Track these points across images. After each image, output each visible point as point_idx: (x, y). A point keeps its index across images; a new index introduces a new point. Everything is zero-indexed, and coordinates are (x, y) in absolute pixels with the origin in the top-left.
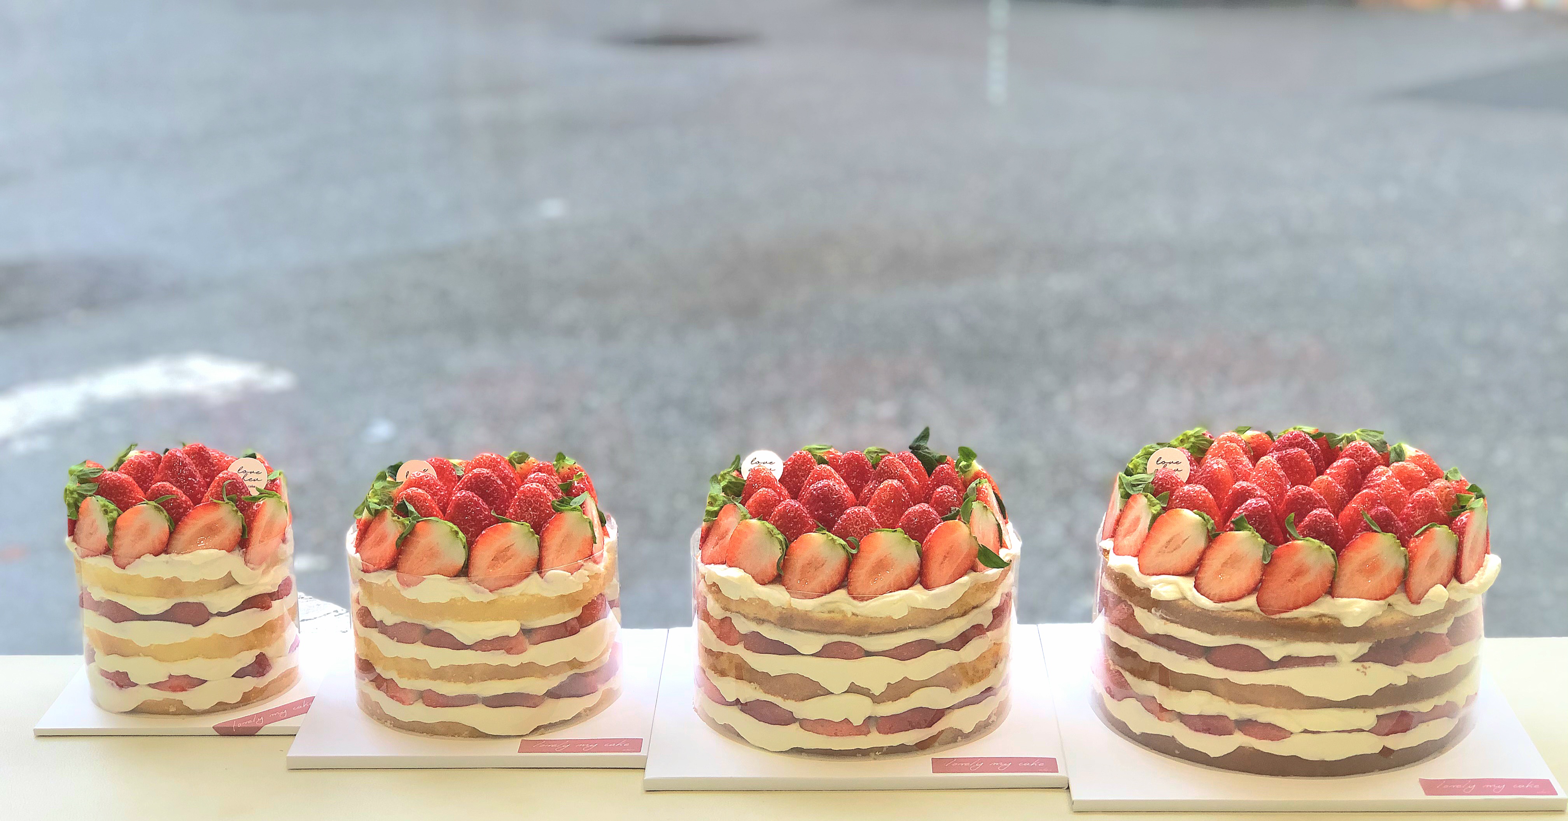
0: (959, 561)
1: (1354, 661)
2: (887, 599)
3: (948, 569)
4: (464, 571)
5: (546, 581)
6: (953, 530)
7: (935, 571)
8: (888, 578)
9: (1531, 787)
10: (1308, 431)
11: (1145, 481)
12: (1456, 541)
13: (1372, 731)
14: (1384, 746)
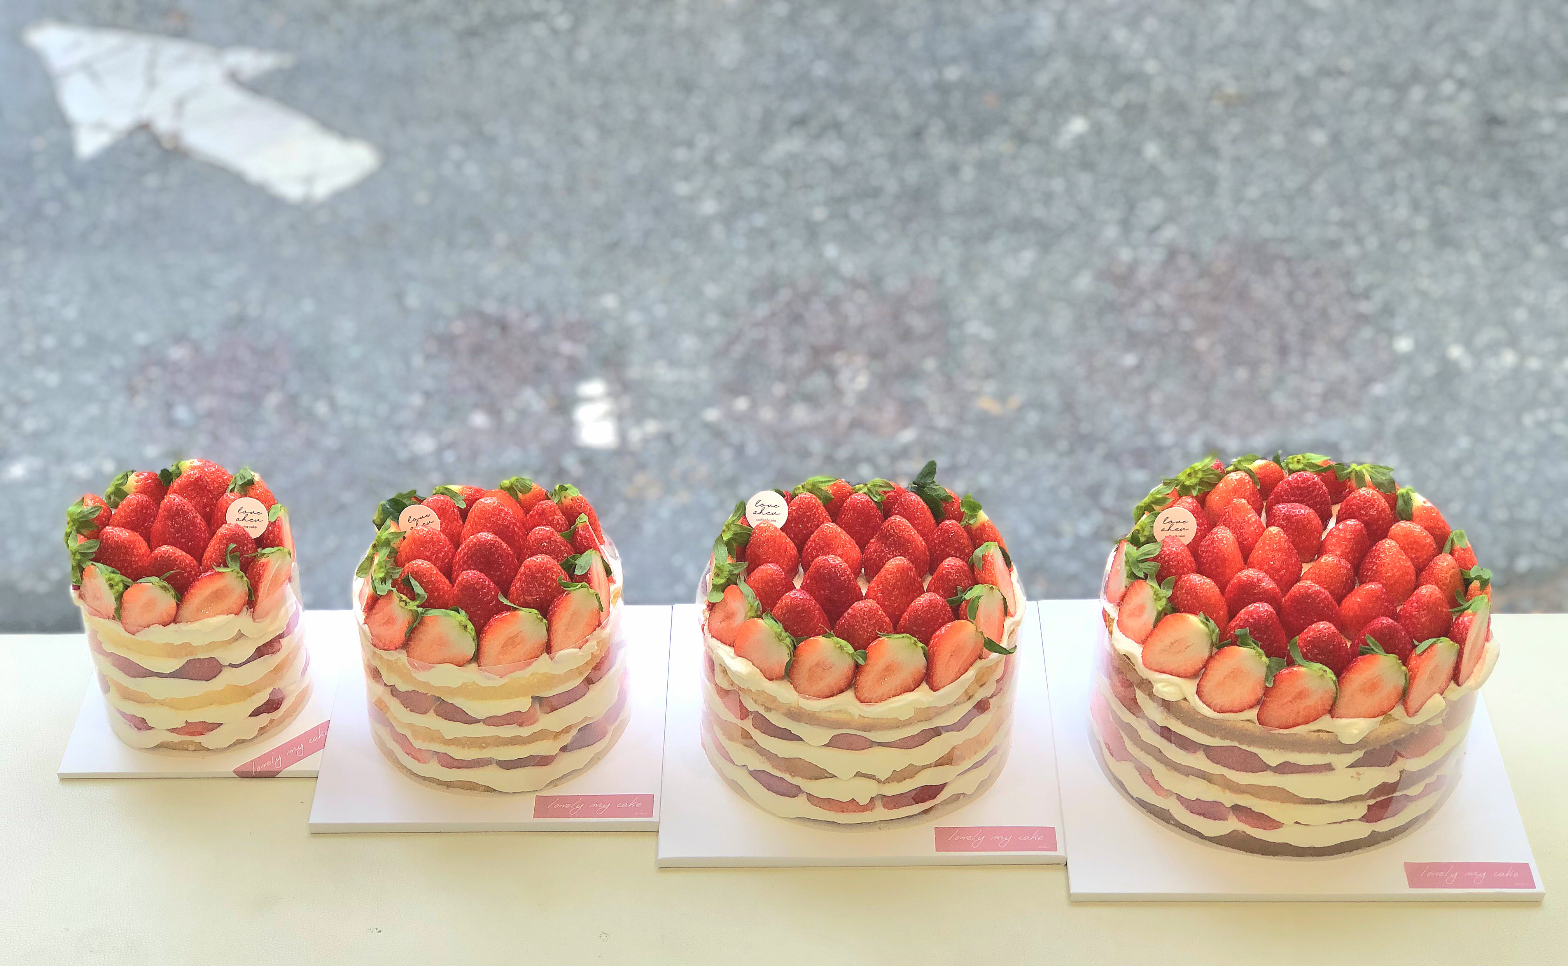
0: (965, 657)
1: (1349, 768)
2: (892, 705)
3: (955, 665)
4: (475, 660)
5: (555, 662)
6: (958, 629)
7: (941, 670)
8: (894, 681)
9: (1511, 876)
10: (1317, 462)
11: (1152, 554)
12: (1458, 649)
13: (1362, 819)
14: (1373, 831)
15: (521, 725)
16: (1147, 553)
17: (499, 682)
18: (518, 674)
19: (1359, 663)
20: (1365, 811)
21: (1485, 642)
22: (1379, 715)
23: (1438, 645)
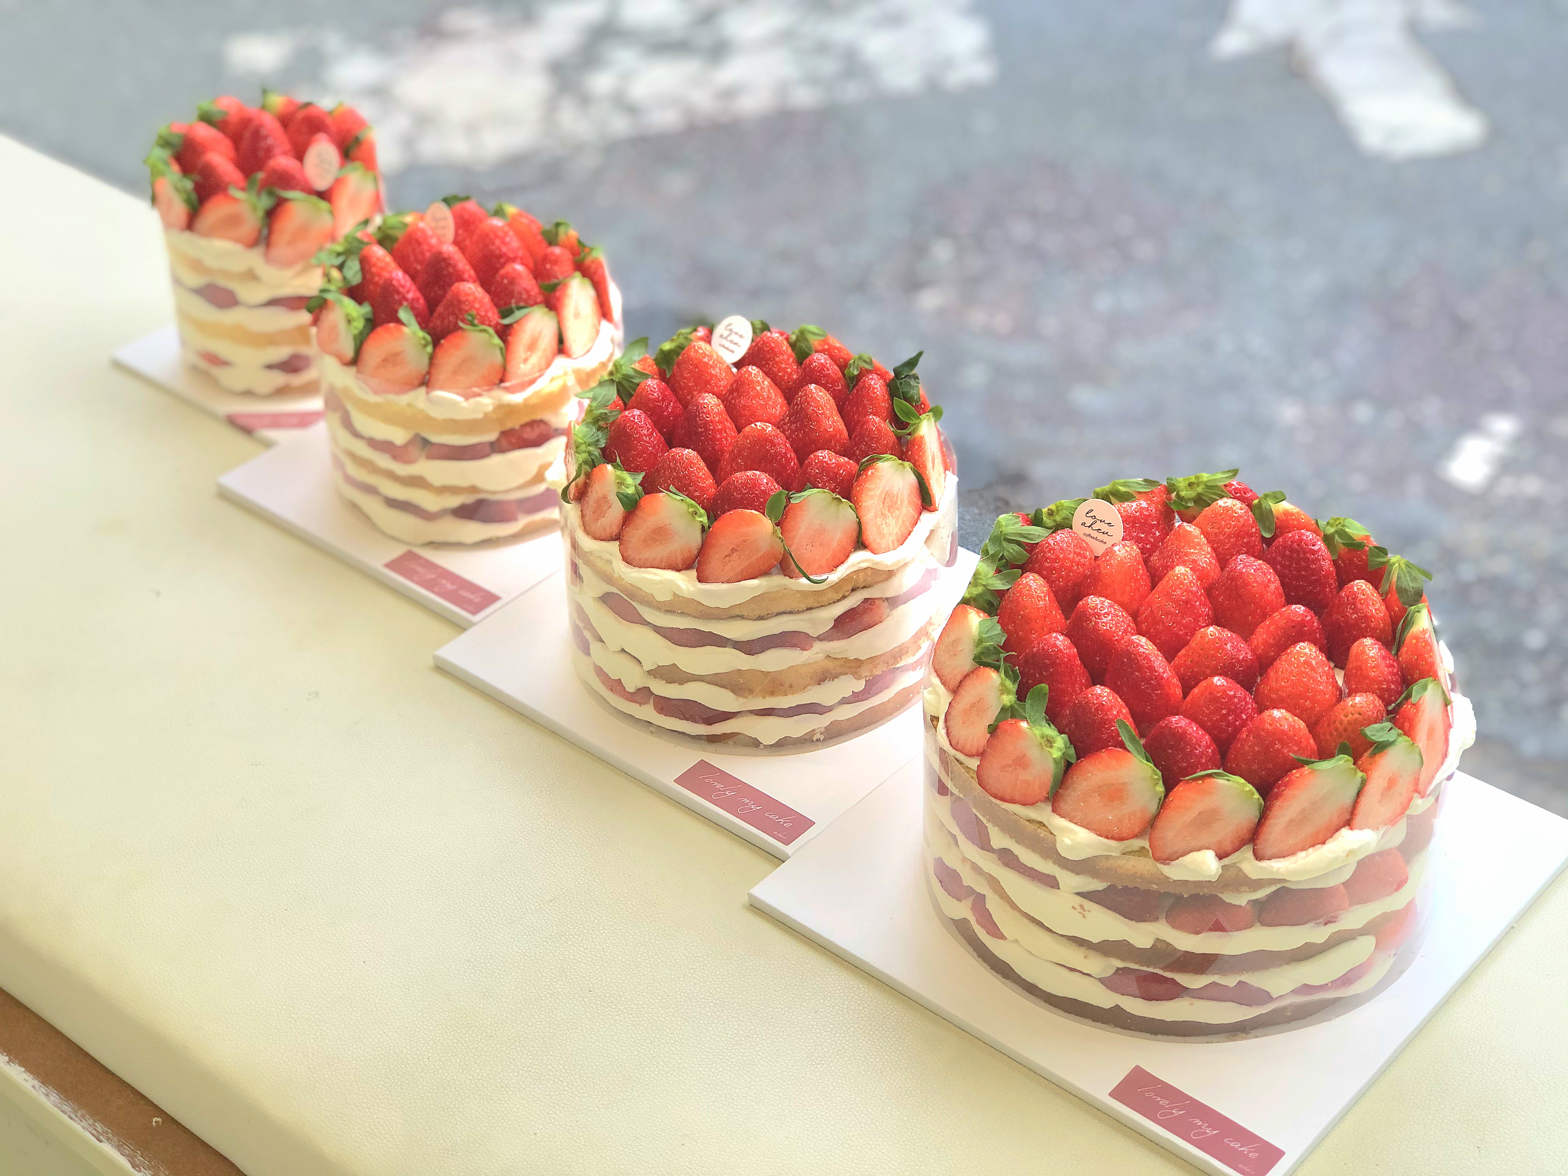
0: (753, 559)
1: (1078, 894)
2: (647, 576)
3: (737, 564)
4: (355, 361)
6: (752, 521)
7: (715, 561)
8: (660, 551)
9: (1245, 1153)
10: (1353, 533)
11: (1031, 540)
12: (1260, 805)
13: (1102, 981)
14: (1117, 1005)
15: (395, 457)
16: (1026, 535)
17: (374, 399)
18: (392, 397)
19: (1104, 754)
20: (1110, 972)
21: (1344, 826)
22: (1113, 838)
23: (1221, 781)
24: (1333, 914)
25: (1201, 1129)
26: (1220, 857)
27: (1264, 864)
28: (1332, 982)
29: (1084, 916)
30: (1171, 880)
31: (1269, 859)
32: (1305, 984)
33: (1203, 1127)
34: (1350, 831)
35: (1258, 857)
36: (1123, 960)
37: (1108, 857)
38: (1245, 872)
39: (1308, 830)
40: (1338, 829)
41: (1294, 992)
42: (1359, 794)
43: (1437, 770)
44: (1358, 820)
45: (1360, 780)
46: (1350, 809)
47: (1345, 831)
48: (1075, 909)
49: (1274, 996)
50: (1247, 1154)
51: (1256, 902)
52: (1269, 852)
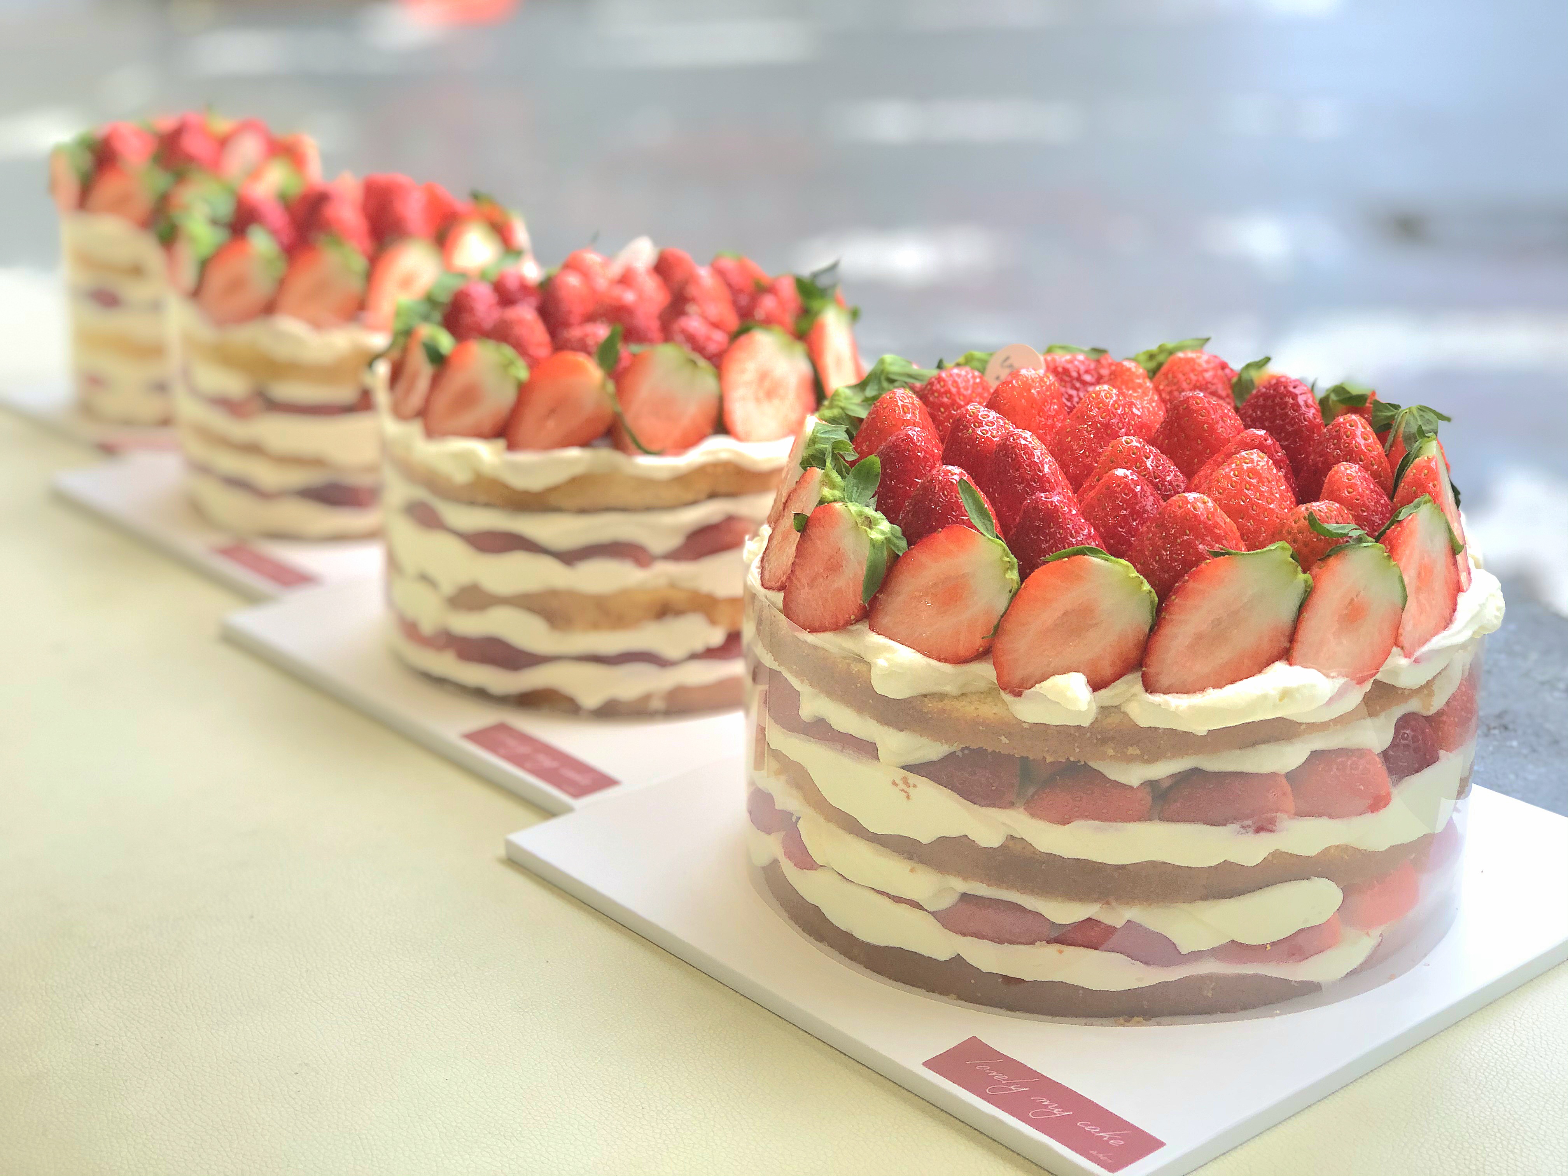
1: (904, 767)
9: (1105, 1139)
12: (1152, 602)
13: (937, 915)
14: (958, 955)
19: (941, 535)
20: (946, 902)
21: (1279, 658)
22: (946, 661)
23: (1095, 560)
24: (1269, 815)
25: (1047, 1108)
26: (1096, 686)
27: (1158, 698)
28: (1273, 944)
29: (908, 797)
30: (1026, 726)
31: (1165, 693)
32: (1233, 941)
33: (1049, 1107)
34: (1288, 666)
35: (1149, 687)
36: (965, 877)
37: (942, 696)
38: (1132, 717)
39: (1224, 655)
40: (1270, 662)
41: (1219, 953)
42: (1302, 608)
43: (1435, 633)
44: (1299, 650)
45: (1303, 585)
46: (1288, 631)
47: (1280, 667)
48: (896, 785)
49: (1184, 951)
50: (1107, 1141)
51: (1152, 784)
52: (1165, 681)
